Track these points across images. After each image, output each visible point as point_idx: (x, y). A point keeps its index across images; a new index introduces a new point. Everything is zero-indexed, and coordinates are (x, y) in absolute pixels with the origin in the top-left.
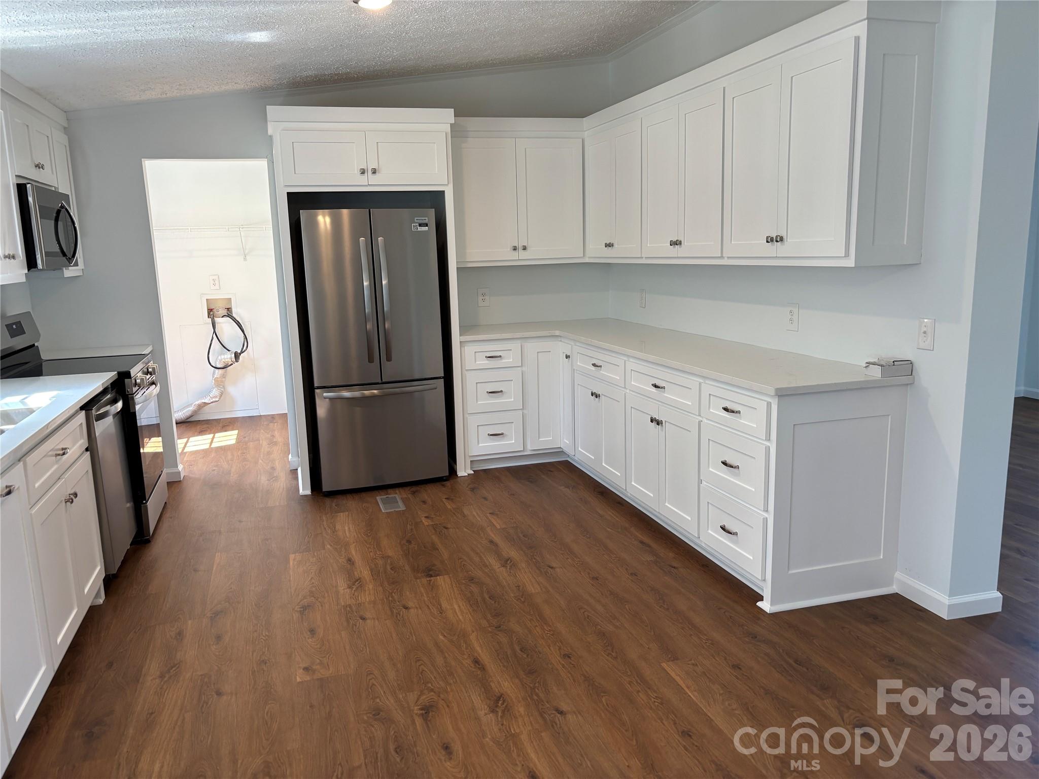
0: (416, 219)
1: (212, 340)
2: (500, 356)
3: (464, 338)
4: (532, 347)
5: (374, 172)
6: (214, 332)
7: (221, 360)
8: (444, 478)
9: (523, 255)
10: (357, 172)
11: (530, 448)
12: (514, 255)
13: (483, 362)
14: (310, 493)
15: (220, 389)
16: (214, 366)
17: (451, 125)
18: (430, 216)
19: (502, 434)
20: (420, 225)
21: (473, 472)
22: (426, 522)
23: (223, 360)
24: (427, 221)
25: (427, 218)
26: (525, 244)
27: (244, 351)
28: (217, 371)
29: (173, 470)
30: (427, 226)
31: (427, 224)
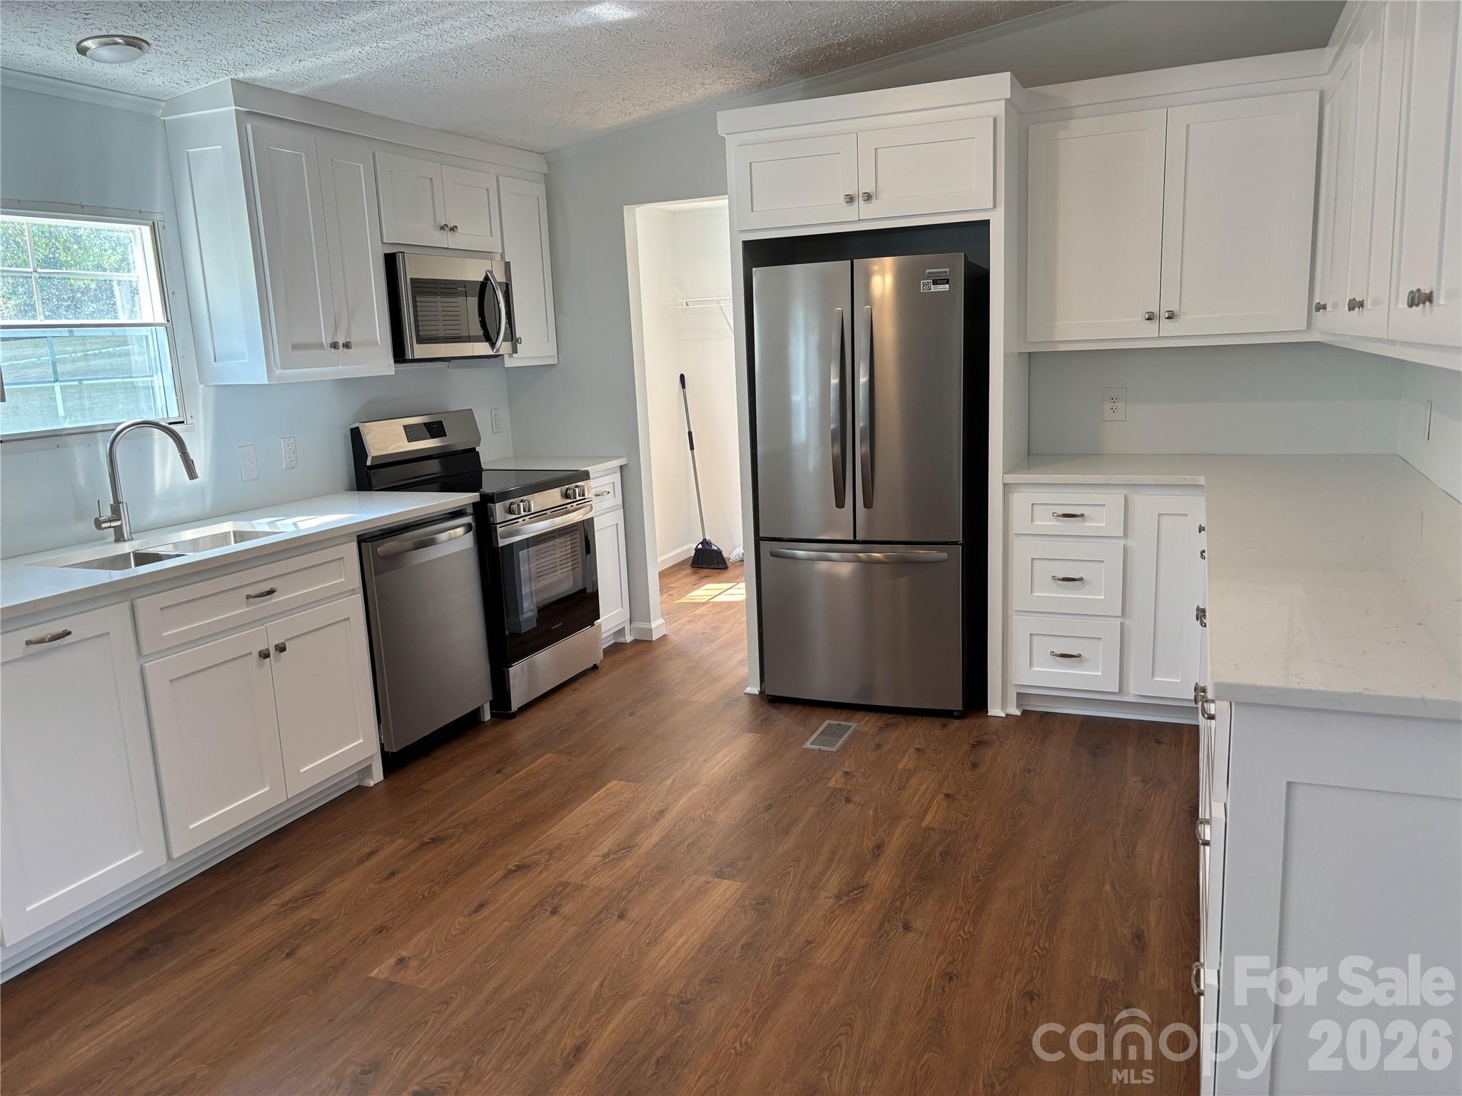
0: (928, 271)
2: (1082, 515)
3: (1010, 478)
4: (1147, 504)
5: (868, 197)
8: (955, 713)
9: (1168, 328)
10: (842, 198)
11: (1134, 691)
12: (1151, 329)
13: (1045, 522)
14: (758, 693)
17: (1006, 101)
18: (954, 265)
19: (1079, 656)
20: (935, 283)
21: (1021, 713)
22: (834, 782)
24: (948, 274)
25: (948, 270)
26: (1175, 308)
29: (645, 625)
30: (947, 283)
31: (948, 280)
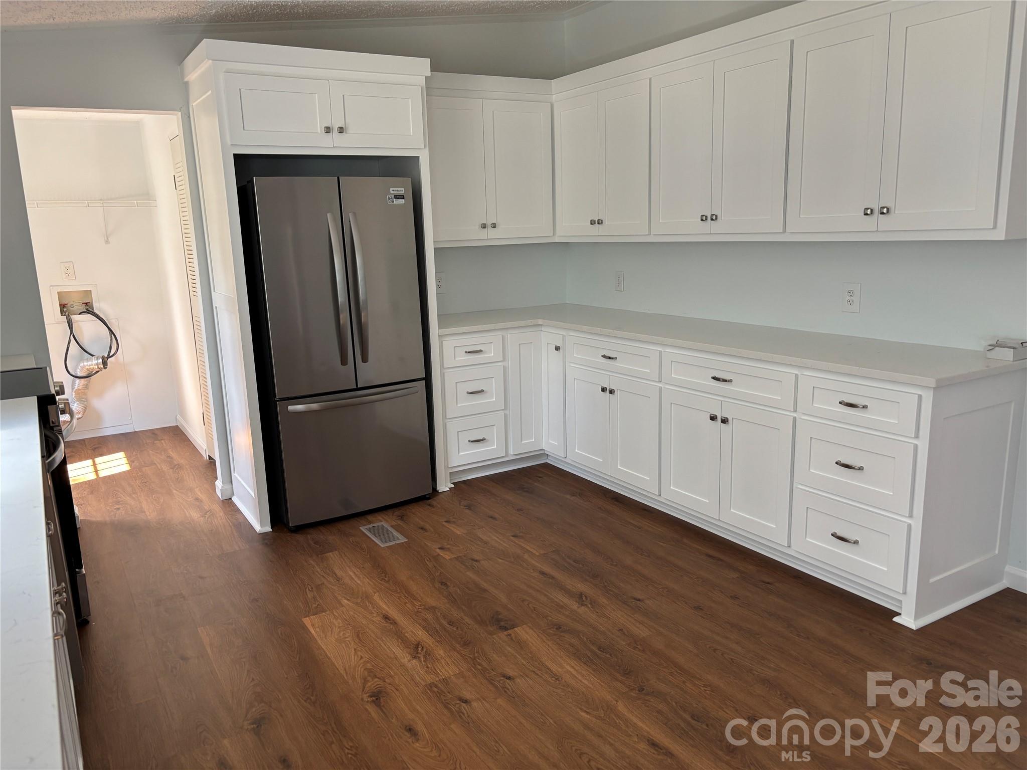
0: (391, 189)
1: (69, 343)
2: (481, 351)
3: (442, 332)
4: (513, 339)
5: (341, 130)
6: (72, 332)
7: (83, 368)
8: (427, 496)
9: (491, 233)
10: (320, 129)
11: (513, 453)
12: (484, 234)
13: (463, 358)
14: (271, 530)
15: (82, 402)
16: (74, 374)
17: (426, 78)
18: (406, 186)
19: (483, 440)
20: (397, 197)
21: (453, 486)
22: (446, 556)
23: (87, 367)
24: (403, 192)
25: (403, 189)
26: (494, 221)
27: (113, 355)
28: (78, 381)
30: (403, 198)
31: (403, 196)
